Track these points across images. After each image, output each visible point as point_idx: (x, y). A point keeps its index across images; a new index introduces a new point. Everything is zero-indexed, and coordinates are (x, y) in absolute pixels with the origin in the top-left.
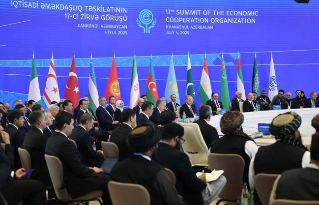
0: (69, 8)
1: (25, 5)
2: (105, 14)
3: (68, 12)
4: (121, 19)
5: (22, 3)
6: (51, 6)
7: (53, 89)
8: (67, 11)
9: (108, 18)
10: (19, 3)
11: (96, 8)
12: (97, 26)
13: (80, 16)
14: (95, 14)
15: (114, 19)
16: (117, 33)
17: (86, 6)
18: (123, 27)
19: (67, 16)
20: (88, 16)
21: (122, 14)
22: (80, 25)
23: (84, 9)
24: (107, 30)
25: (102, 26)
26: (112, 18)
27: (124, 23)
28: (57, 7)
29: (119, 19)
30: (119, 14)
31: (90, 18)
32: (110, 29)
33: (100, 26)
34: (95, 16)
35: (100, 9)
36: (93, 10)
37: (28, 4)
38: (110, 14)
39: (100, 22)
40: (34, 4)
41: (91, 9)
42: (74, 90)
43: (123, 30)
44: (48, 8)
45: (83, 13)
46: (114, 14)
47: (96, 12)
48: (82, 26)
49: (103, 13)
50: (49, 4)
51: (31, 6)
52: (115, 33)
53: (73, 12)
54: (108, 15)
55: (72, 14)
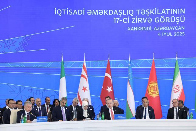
0: (118, 13)
1: (69, 13)
2: (160, 16)
3: (118, 16)
4: (178, 20)
5: (66, 12)
6: (99, 11)
7: (83, 88)
8: (116, 16)
9: (162, 20)
10: (63, 11)
11: (150, 11)
12: (150, 28)
13: (131, 20)
14: (148, 17)
15: (170, 20)
16: (173, 34)
17: (138, 10)
18: (180, 28)
19: (117, 20)
20: (140, 19)
21: (179, 15)
22: (131, 29)
23: (136, 13)
24: (161, 32)
25: (155, 28)
26: (167, 20)
27: (181, 24)
28: (105, 12)
29: (176, 20)
30: (176, 15)
31: (142, 21)
32: (165, 31)
33: (153, 28)
34: (147, 19)
35: (154, 12)
36: (146, 13)
37: (73, 12)
38: (165, 16)
39: (154, 24)
40: (80, 12)
41: (144, 12)
42: (107, 90)
43: (180, 31)
44: (95, 14)
45: (134, 16)
46: (169, 15)
47: (149, 15)
48: (132, 29)
49: (157, 16)
50: (97, 11)
51: (76, 13)
52: (170, 34)
53: (123, 16)
54: (162, 17)
55: (121, 18)
